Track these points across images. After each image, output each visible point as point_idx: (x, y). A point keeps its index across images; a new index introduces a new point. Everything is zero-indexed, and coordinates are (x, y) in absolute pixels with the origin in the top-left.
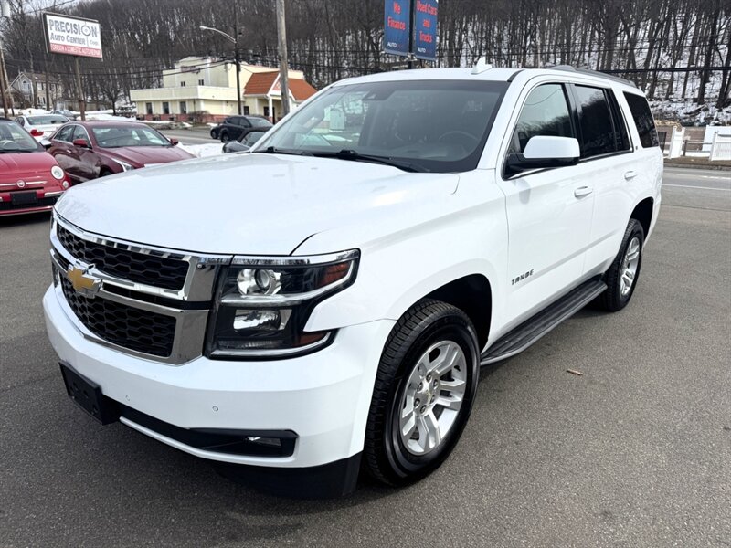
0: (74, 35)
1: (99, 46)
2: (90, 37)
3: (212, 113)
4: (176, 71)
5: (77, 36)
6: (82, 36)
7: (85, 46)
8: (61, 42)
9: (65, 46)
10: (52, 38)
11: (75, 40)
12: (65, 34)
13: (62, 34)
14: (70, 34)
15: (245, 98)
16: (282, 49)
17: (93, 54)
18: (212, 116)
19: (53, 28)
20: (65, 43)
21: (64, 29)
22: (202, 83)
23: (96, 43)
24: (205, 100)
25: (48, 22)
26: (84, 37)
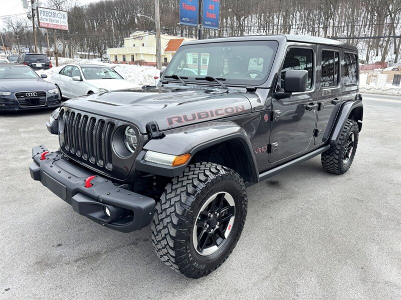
0: (53, 18)
1: (67, 24)
2: (62, 19)
3: (146, 61)
4: (131, 38)
5: (55, 19)
6: (57, 19)
7: (59, 24)
8: (46, 22)
9: (48, 24)
10: (41, 20)
11: (53, 21)
12: (48, 18)
13: (46, 17)
14: (51, 18)
15: (165, 53)
16: (158, 25)
17: (63, 28)
18: (147, 63)
19: (42, 14)
20: (48, 22)
21: (48, 15)
22: (143, 45)
23: (65, 23)
24: (143, 54)
25: (39, 11)
26: (59, 19)
